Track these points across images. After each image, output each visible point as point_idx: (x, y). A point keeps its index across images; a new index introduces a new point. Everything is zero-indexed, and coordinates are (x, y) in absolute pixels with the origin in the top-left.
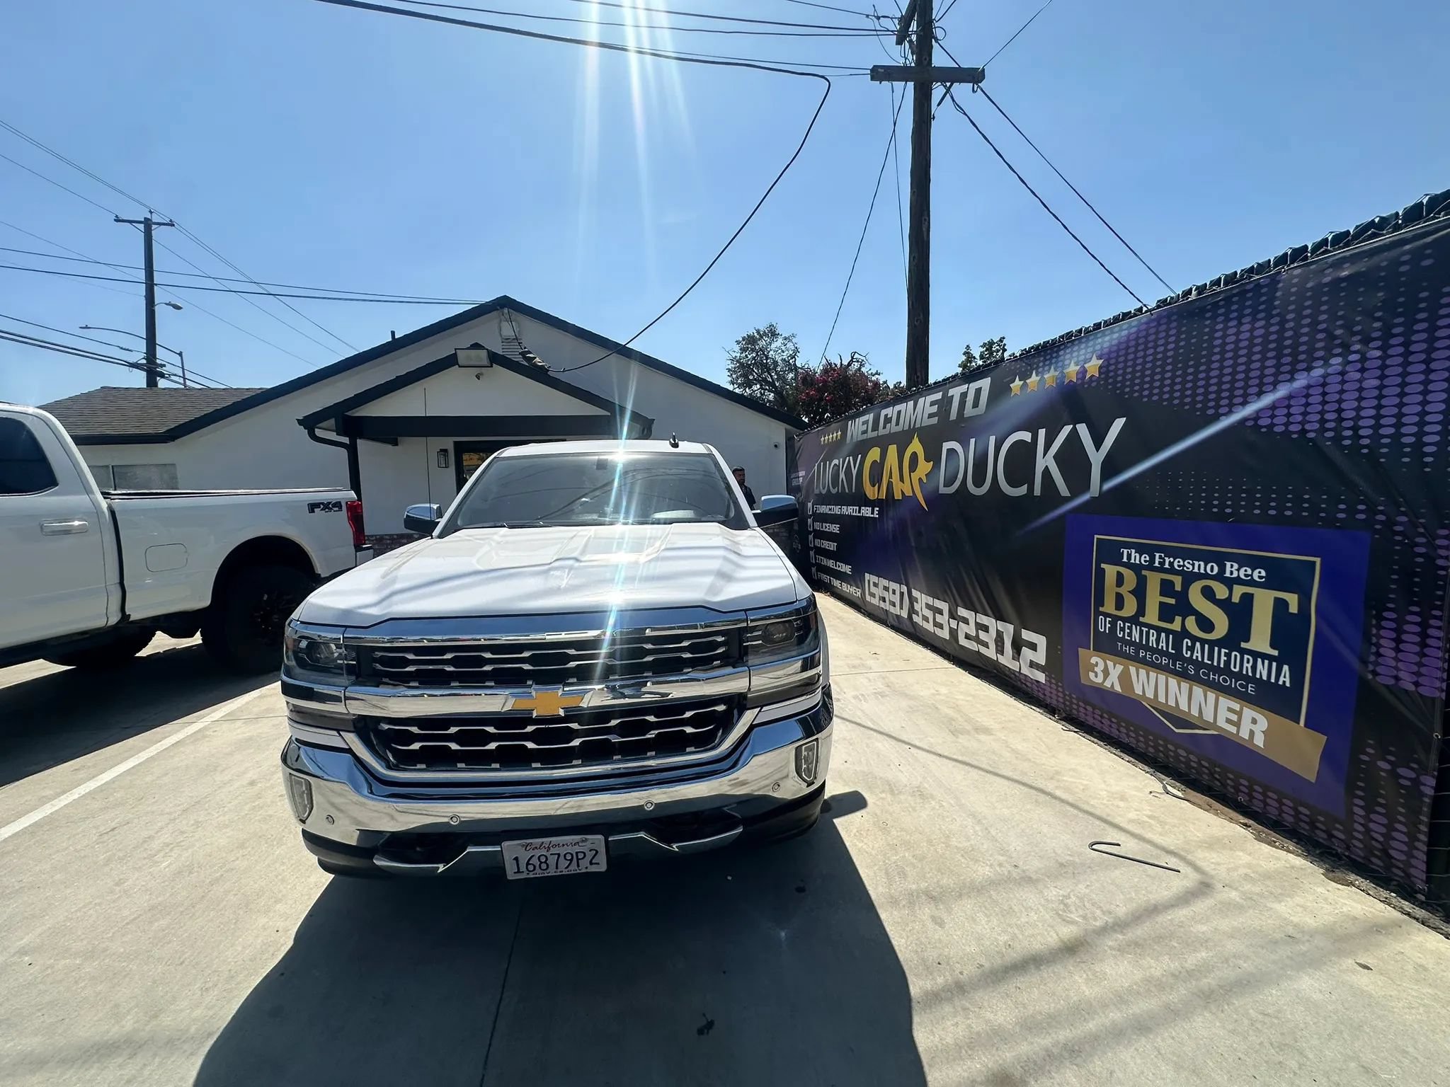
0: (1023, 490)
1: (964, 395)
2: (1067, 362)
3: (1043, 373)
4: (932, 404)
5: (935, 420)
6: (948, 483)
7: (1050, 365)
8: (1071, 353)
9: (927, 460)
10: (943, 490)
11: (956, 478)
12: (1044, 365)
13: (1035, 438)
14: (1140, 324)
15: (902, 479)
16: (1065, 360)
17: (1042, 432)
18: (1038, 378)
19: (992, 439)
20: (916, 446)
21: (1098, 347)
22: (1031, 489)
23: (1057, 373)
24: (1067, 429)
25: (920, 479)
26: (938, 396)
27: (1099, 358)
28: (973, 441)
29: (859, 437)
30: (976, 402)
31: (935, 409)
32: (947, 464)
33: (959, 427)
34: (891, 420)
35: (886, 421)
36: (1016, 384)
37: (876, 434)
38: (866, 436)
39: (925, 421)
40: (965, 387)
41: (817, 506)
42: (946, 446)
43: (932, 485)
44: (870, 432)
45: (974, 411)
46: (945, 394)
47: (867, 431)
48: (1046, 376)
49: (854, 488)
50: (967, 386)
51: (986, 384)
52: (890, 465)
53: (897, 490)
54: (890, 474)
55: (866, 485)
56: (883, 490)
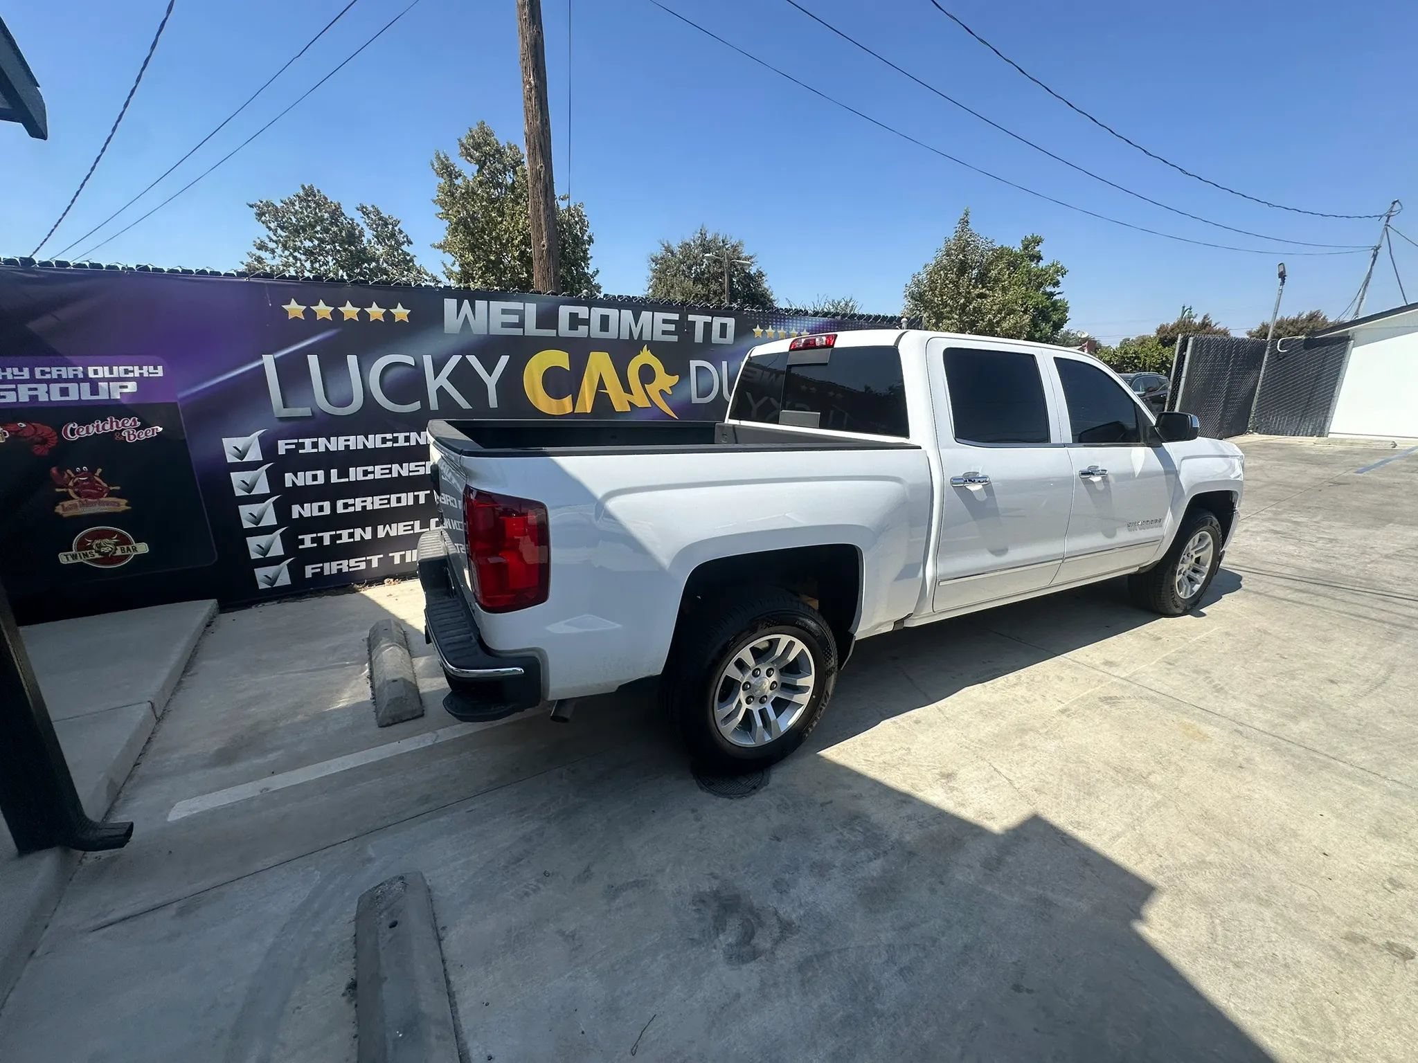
1: (708, 326)
2: (791, 327)
3: (776, 328)
4: (665, 321)
5: (675, 338)
6: (703, 394)
7: (780, 325)
8: (793, 322)
9: (669, 371)
10: (696, 400)
11: (711, 390)
12: (776, 325)
14: (823, 322)
15: (627, 389)
16: (788, 326)
18: (774, 331)
20: (646, 357)
21: (806, 325)
23: (785, 332)
25: (662, 392)
26: (676, 317)
27: (808, 331)
28: (724, 364)
29: (497, 330)
30: (723, 333)
31: (672, 327)
32: (699, 378)
33: (708, 350)
34: (587, 322)
35: (575, 321)
36: (758, 330)
37: (552, 333)
38: (519, 332)
39: (658, 337)
40: (708, 319)
41: (301, 441)
42: (694, 364)
43: (680, 397)
44: (531, 328)
45: (722, 341)
46: (683, 318)
47: (521, 324)
48: (779, 332)
49: (493, 401)
50: (710, 318)
51: (731, 322)
52: (601, 375)
53: (620, 402)
54: (601, 384)
55: (535, 397)
56: (587, 403)
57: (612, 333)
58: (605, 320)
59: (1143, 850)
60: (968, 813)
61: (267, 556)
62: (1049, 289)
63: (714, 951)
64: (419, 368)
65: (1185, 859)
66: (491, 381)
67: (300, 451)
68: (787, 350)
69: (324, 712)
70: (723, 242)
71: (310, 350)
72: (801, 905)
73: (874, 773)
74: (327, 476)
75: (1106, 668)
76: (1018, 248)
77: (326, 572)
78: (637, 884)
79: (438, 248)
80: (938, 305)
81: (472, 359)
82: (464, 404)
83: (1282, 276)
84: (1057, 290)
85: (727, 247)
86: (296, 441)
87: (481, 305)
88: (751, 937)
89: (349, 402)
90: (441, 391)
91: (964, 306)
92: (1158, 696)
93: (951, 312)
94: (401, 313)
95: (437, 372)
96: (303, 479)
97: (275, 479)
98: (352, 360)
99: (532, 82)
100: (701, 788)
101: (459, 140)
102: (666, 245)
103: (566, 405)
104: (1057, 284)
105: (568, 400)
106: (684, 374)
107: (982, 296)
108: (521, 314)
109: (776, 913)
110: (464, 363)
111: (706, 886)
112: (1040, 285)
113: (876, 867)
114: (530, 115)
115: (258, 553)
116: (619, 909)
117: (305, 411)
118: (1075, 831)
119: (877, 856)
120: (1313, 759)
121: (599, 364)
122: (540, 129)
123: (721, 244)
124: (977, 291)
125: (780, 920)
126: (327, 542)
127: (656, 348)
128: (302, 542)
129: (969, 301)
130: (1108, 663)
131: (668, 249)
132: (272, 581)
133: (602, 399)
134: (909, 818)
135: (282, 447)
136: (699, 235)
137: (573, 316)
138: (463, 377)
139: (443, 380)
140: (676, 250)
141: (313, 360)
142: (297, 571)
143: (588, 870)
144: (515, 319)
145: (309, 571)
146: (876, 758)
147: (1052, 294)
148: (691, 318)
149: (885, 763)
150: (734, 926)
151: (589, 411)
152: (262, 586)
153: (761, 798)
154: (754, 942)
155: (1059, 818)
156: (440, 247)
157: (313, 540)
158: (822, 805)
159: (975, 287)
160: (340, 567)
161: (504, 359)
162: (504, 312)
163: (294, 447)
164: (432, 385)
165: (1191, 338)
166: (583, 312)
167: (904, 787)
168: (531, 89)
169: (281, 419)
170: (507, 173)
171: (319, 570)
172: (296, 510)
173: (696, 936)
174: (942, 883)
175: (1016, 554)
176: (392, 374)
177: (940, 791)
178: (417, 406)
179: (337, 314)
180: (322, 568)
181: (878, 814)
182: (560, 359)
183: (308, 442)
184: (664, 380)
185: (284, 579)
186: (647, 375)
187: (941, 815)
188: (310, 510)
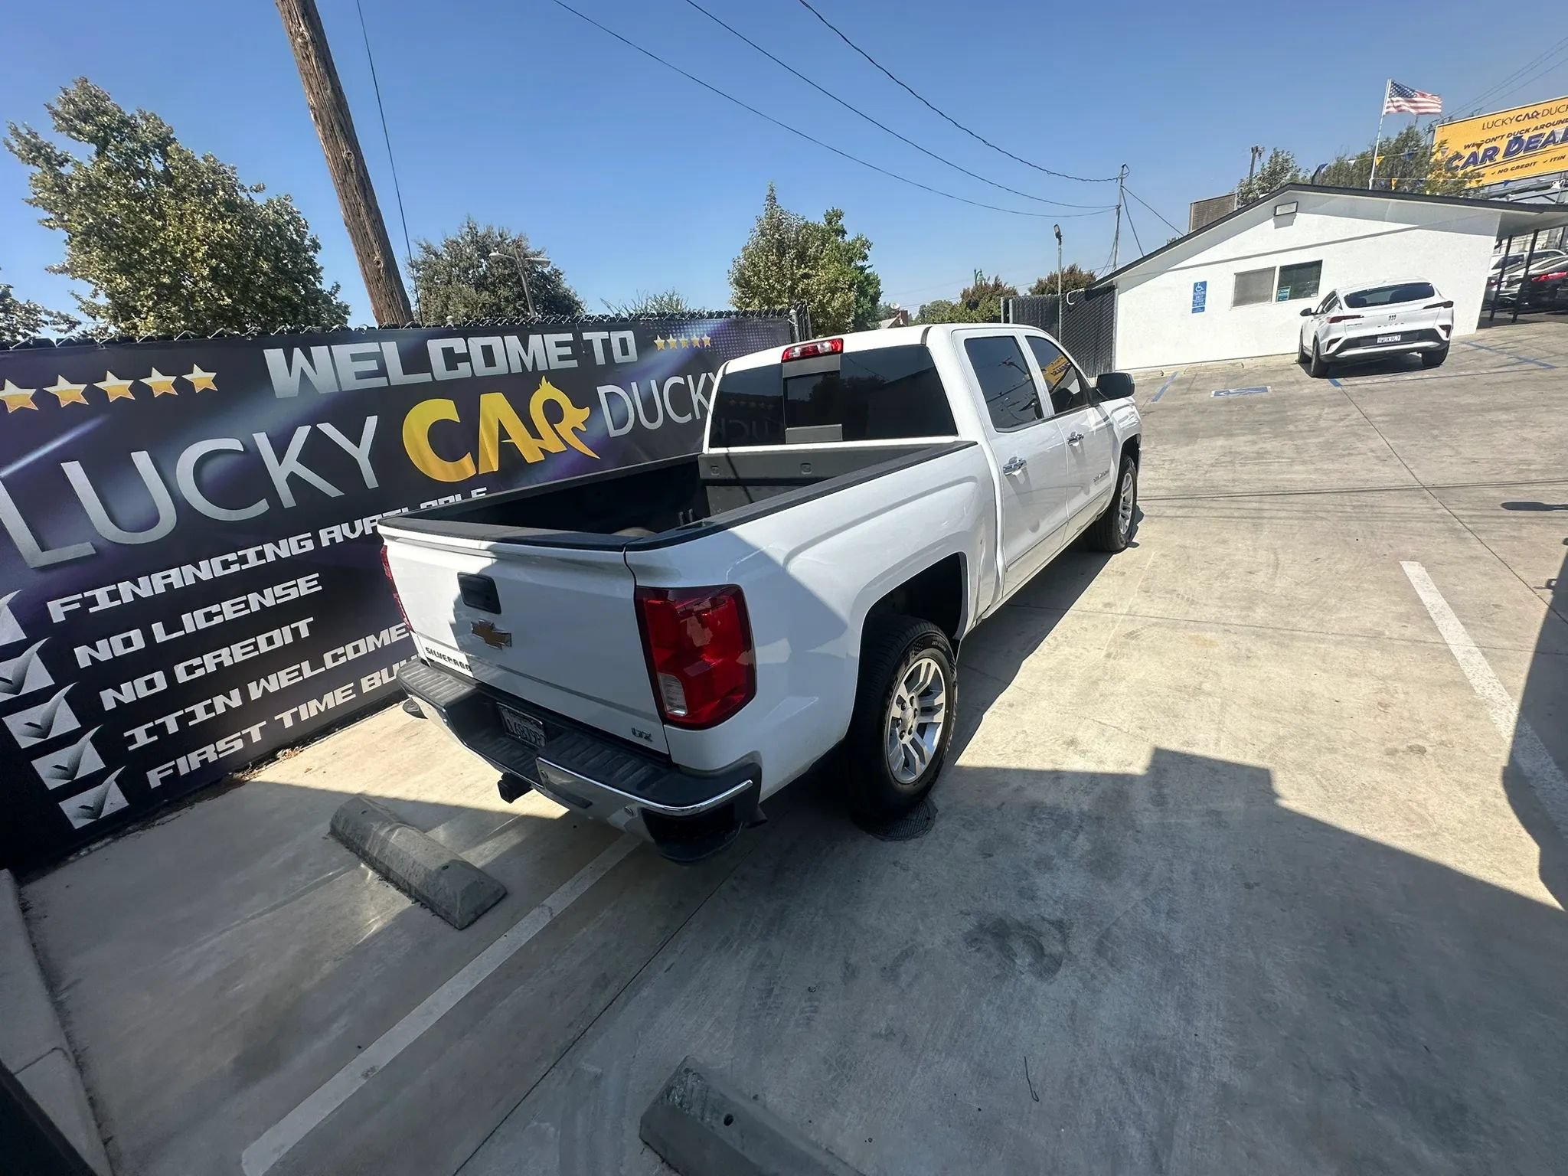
0: (689, 417)
1: (606, 344)
3: (678, 337)
4: (558, 344)
5: (574, 363)
6: (620, 424)
7: (681, 333)
9: (578, 404)
10: (613, 433)
11: (627, 419)
13: (686, 380)
15: (535, 434)
17: (690, 377)
18: (676, 340)
19: (653, 383)
20: (547, 391)
21: (706, 329)
22: (694, 415)
23: (687, 340)
24: (704, 376)
25: (574, 429)
26: (569, 337)
27: (708, 336)
28: (634, 385)
29: (351, 383)
30: (625, 351)
31: (568, 351)
32: (612, 408)
33: (613, 372)
34: (466, 357)
35: (452, 359)
36: (659, 341)
37: (425, 377)
38: (381, 382)
39: (555, 364)
40: (605, 335)
41: (86, 594)
42: (602, 391)
43: (596, 432)
44: (396, 373)
45: (626, 359)
46: (578, 336)
47: (382, 371)
48: (681, 340)
49: (371, 479)
50: (607, 333)
51: (629, 335)
52: (499, 421)
53: (530, 452)
54: (503, 433)
55: (424, 462)
56: (491, 461)
57: (500, 368)
58: (487, 351)
59: (1241, 744)
60: (1110, 768)
61: (77, 777)
62: (860, 263)
63: (1023, 976)
64: (251, 453)
65: (1269, 741)
66: (361, 454)
67: (92, 610)
68: (779, 361)
69: (358, 946)
70: (501, 237)
71: (66, 454)
72: (1056, 902)
73: (1014, 764)
74: (148, 636)
75: (1107, 609)
76: (822, 223)
77: (183, 770)
78: (906, 955)
79: (61, 272)
80: (766, 290)
81: (327, 428)
82: (333, 491)
83: (1058, 236)
84: (866, 264)
85: (507, 242)
86: (79, 596)
87: (319, 352)
88: (1042, 948)
89: (154, 520)
90: (293, 480)
91: (792, 289)
92: (1161, 621)
93: (780, 296)
94: (201, 378)
95: (280, 454)
96: (110, 648)
97: (58, 661)
98: (142, 460)
99: (306, 34)
100: (883, 840)
101: (49, 107)
102: (425, 245)
103: (466, 467)
104: (865, 258)
105: (467, 460)
106: (594, 404)
107: (806, 276)
108: (379, 357)
109: (1043, 919)
110: (316, 436)
111: (968, 925)
112: (851, 260)
113: (1083, 843)
114: (313, 81)
115: (62, 778)
116: (910, 985)
117: (86, 549)
118: (1189, 749)
119: (1077, 833)
120: (1282, 635)
121: (495, 407)
122: (334, 102)
123: (499, 239)
124: (801, 272)
125: (1051, 923)
126: (172, 727)
127: (557, 378)
128: (132, 739)
129: (795, 283)
130: (1108, 605)
131: (428, 250)
132: (95, 811)
133: (508, 452)
134: (1073, 790)
135: (57, 611)
136: (468, 230)
137: (448, 353)
138: (318, 453)
139: (292, 462)
140: (441, 250)
141: (74, 471)
142: (132, 785)
143: (847, 965)
144: (372, 365)
145: (154, 778)
146: (1006, 750)
147: (862, 269)
148: (586, 336)
149: (1015, 751)
150: (1017, 945)
151: (496, 469)
152: (78, 824)
153: (941, 825)
154: (1047, 951)
155: (1173, 745)
156: (64, 270)
157: (149, 733)
158: (999, 809)
159: (798, 267)
160: (203, 757)
161: (371, 423)
162: (355, 358)
163: (78, 605)
164: (279, 474)
165: (1011, 300)
166: (458, 345)
167: (1048, 766)
168: (306, 43)
169: (43, 569)
170: (151, 155)
171: (171, 771)
172: (108, 699)
173: (997, 972)
174: (1138, 832)
175: (1045, 527)
176: (213, 468)
177: (1076, 758)
178: (262, 506)
179: (97, 397)
180: (175, 767)
181: (1049, 797)
182: (445, 409)
183: (101, 594)
184: (575, 416)
185: (115, 799)
186: (553, 413)
187: (1094, 778)
188: (132, 691)
